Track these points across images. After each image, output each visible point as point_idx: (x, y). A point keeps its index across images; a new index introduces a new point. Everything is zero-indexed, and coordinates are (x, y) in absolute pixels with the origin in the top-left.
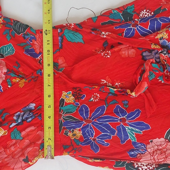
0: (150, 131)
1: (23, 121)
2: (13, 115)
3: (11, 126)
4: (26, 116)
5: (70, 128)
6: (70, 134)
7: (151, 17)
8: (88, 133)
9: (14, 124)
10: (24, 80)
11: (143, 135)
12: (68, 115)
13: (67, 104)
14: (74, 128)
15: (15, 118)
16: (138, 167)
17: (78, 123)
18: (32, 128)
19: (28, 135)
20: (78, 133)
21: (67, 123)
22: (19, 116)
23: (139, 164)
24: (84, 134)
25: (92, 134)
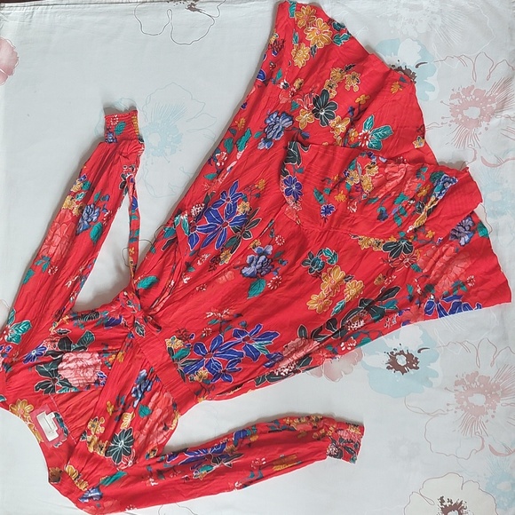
0: (281, 336)
1: (143, 394)
2: (130, 394)
3: (135, 406)
4: (143, 387)
5: (193, 372)
6: (196, 378)
7: (204, 210)
8: (215, 367)
9: (136, 402)
10: (121, 353)
11: (275, 344)
12: (184, 360)
13: (177, 350)
14: (197, 369)
15: (134, 395)
16: (279, 373)
17: (198, 363)
18: (156, 395)
19: (155, 404)
20: (204, 372)
21: (186, 369)
22: (136, 391)
23: (279, 369)
24: (210, 370)
25: (220, 367)
